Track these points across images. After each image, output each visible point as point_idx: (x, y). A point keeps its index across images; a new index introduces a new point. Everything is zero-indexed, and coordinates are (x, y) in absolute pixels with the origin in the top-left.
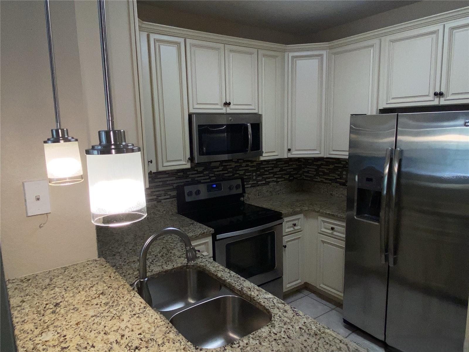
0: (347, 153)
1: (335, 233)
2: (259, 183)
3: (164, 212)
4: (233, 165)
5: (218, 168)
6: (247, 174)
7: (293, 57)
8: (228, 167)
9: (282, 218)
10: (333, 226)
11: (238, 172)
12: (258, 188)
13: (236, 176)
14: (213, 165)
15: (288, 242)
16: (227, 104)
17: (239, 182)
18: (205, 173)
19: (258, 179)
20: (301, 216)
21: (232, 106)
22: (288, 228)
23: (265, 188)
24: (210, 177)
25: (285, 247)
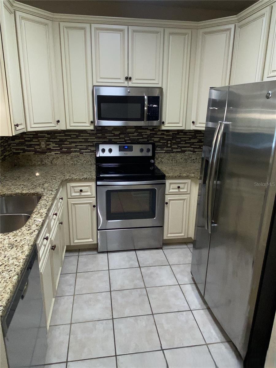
2: (174, 150)
4: (149, 132)
5: (134, 134)
6: (161, 141)
8: (143, 133)
9: (165, 179)
11: (152, 139)
12: (172, 154)
13: (150, 141)
14: (129, 130)
15: (170, 200)
16: (128, 79)
17: (150, 147)
18: (121, 136)
19: (173, 146)
21: (133, 80)
22: (173, 189)
24: (126, 141)
25: (167, 203)
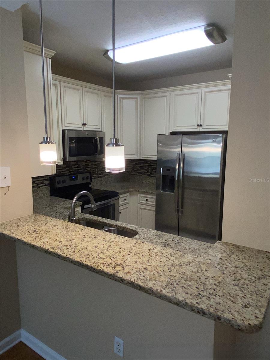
0: (156, 157)
1: (148, 203)
2: (99, 176)
3: (42, 195)
4: (84, 164)
5: (75, 166)
6: (92, 170)
7: (121, 98)
8: (81, 165)
9: (118, 196)
10: (147, 199)
11: (87, 169)
12: (99, 179)
13: (85, 171)
14: (72, 163)
15: (121, 210)
16: (84, 125)
17: (88, 175)
18: (67, 169)
19: (99, 173)
20: (128, 194)
21: (87, 126)
23: (102, 179)
24: (70, 172)
25: (120, 213)
